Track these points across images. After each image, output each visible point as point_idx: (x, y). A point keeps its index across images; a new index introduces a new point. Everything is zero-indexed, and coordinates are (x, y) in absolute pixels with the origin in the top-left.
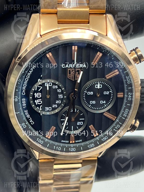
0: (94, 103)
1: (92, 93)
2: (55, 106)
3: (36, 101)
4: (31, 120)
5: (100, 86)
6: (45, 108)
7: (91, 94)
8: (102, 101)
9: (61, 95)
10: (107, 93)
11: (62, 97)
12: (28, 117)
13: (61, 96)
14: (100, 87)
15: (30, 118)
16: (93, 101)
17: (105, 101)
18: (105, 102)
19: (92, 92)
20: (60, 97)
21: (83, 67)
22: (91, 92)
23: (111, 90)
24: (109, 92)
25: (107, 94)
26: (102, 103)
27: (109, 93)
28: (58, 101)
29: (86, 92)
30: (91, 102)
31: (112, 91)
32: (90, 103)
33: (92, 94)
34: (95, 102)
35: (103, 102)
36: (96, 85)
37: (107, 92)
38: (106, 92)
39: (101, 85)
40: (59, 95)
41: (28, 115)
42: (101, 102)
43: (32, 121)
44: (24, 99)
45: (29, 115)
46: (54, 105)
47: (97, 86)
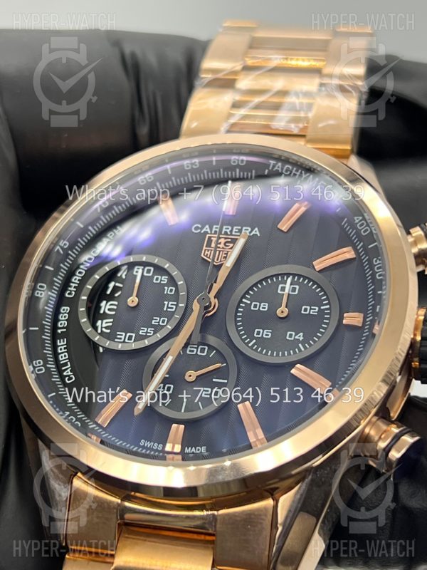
0: (266, 335)
1: (267, 307)
2: (147, 332)
3: (99, 323)
4: (69, 370)
5: (294, 290)
6: (118, 333)
7: (263, 308)
8: (294, 333)
9: (170, 303)
10: (312, 311)
11: (172, 308)
12: (64, 358)
13: (170, 306)
14: (292, 291)
15: (66, 364)
16: (266, 331)
17: (301, 334)
18: (300, 337)
19: (267, 304)
20: (168, 307)
21: (251, 234)
22: (262, 304)
23: (326, 304)
24: (317, 308)
25: (311, 313)
26: (292, 339)
27: (316, 311)
28: (158, 319)
29: (249, 302)
30: (258, 333)
31: (328, 306)
32: (255, 335)
33: (266, 310)
34: (270, 334)
35: (297, 337)
36: (280, 286)
37: (311, 309)
38: (308, 308)
39: (297, 287)
40: (166, 303)
41: (63, 355)
42: (291, 336)
43: (70, 373)
44: (66, 308)
45: (66, 354)
46: (146, 329)
47: (283, 289)
